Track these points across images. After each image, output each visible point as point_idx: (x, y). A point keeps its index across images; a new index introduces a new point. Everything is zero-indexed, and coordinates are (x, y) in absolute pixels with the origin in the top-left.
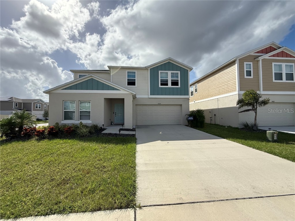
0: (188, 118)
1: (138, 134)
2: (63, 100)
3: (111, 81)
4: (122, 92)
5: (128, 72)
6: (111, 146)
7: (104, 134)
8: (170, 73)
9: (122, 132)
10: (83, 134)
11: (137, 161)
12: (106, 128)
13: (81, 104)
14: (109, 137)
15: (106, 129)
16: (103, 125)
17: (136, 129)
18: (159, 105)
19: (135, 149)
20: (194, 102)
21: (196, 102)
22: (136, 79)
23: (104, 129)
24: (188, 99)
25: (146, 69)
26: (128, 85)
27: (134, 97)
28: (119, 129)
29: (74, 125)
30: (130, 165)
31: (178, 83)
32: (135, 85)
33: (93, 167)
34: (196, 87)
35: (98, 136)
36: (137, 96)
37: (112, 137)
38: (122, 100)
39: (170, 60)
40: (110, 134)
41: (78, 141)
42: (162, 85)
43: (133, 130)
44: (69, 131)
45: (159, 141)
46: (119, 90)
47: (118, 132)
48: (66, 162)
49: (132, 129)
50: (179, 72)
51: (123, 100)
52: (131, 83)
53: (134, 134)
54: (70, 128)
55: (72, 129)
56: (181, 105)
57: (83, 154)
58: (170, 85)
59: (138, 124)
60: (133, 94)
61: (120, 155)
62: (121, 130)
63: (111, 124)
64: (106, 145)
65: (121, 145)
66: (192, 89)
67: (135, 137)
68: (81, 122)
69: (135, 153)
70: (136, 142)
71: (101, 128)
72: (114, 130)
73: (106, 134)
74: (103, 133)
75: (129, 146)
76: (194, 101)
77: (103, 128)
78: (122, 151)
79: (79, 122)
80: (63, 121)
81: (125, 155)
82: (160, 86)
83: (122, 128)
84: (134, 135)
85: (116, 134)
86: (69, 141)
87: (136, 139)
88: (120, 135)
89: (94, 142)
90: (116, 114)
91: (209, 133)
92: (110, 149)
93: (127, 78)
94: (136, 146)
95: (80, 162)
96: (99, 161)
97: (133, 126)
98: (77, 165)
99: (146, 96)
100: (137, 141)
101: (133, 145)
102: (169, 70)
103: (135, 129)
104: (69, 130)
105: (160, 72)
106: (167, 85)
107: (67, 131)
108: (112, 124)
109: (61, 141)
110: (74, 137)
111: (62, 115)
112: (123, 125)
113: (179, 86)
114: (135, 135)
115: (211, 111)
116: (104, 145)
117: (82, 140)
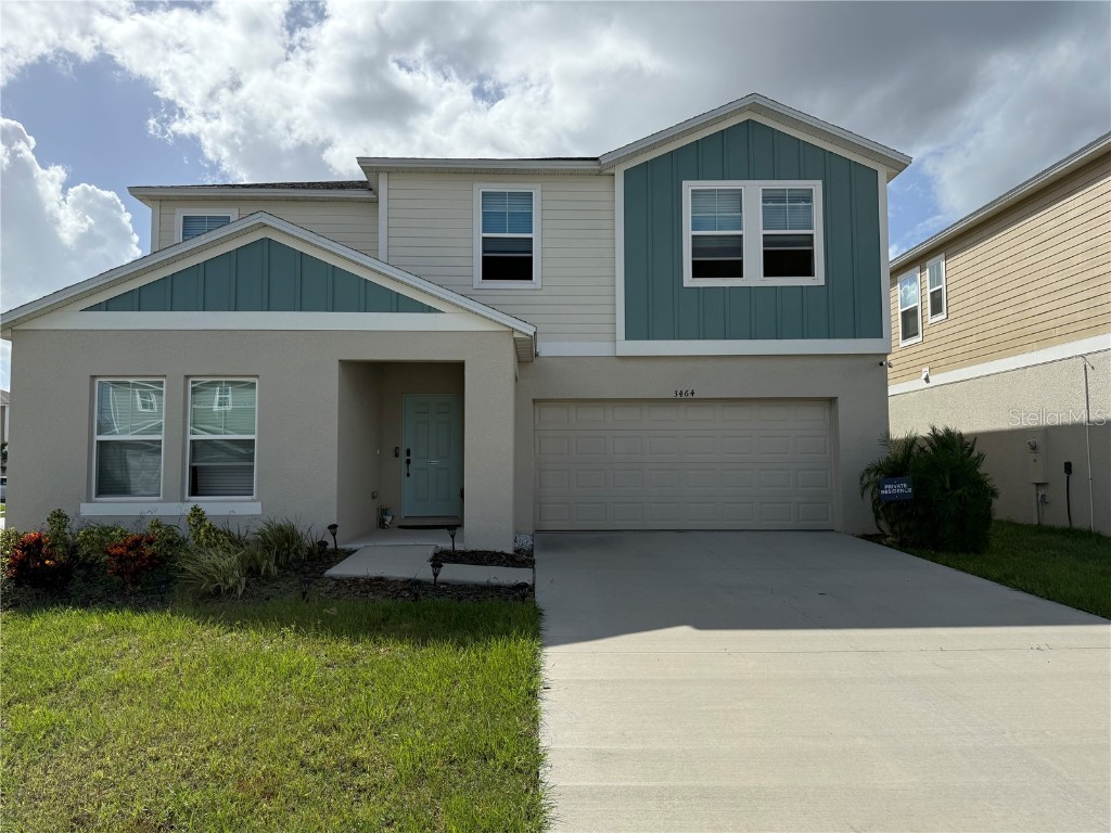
0: (880, 486)
1: (549, 582)
2: (93, 377)
3: (382, 254)
4: (449, 321)
5: (484, 194)
6: (390, 652)
7: (340, 582)
8: (753, 192)
9: (452, 573)
10: (213, 580)
11: (548, 738)
12: (348, 547)
13: (199, 396)
14: (374, 601)
15: (350, 553)
16: (333, 527)
17: (535, 557)
18: (684, 399)
19: (534, 671)
20: (927, 380)
21: (934, 380)
22: (535, 235)
23: (341, 555)
24: (880, 362)
25: (599, 174)
26: (486, 276)
27: (526, 353)
28: (430, 553)
29: (158, 526)
30: (503, 756)
31: (809, 255)
32: (527, 275)
33: (293, 763)
34: (935, 280)
35: (304, 594)
36: (546, 348)
37: (388, 603)
38: (450, 375)
39: (755, 107)
40: (378, 584)
41: (191, 623)
42: (700, 270)
43: (520, 559)
44: (133, 560)
45: (685, 630)
46: (430, 310)
47: (425, 573)
48: (139, 736)
49: (509, 550)
50: (816, 186)
51: (455, 371)
52: (507, 264)
53: (525, 585)
54: (137, 543)
55: (148, 550)
56: (832, 401)
57: (230, 693)
58: (754, 271)
59: (550, 526)
60: (516, 335)
61: (446, 706)
62: (439, 559)
63: (382, 524)
64: (359, 647)
65: (448, 647)
66: (905, 295)
67: (534, 602)
68: (196, 510)
69: (533, 694)
70: (536, 634)
71: (323, 544)
72: (404, 559)
73: (355, 580)
74: (332, 578)
75: (497, 652)
76: (925, 371)
77: (331, 546)
78: (455, 683)
79: (187, 509)
80: (89, 500)
81: (473, 706)
82: (689, 280)
83: (446, 545)
84: (524, 591)
85: (413, 585)
86: (139, 621)
87: (538, 614)
88: (438, 588)
89: (286, 629)
90: (408, 462)
91: (1017, 588)
92: (381, 671)
93: (478, 235)
94: (535, 654)
95: (214, 738)
96: (326, 732)
97: (517, 532)
98: (202, 751)
99: (601, 349)
100: (543, 625)
101: (523, 646)
102: (750, 175)
103: (530, 553)
104: (136, 558)
105: (688, 187)
106: (735, 270)
107: (121, 559)
108: (383, 522)
109: (94, 622)
110: (162, 600)
111: (83, 467)
112: (454, 526)
113: (819, 278)
114: (532, 589)
115: (1037, 441)
116: (345, 646)
117: (211, 618)
